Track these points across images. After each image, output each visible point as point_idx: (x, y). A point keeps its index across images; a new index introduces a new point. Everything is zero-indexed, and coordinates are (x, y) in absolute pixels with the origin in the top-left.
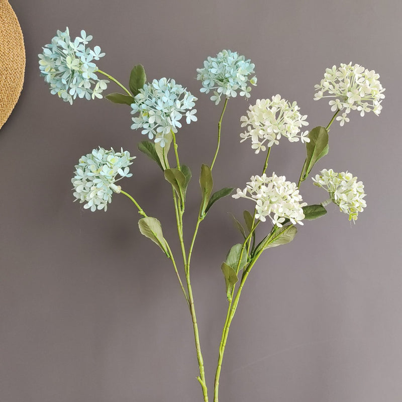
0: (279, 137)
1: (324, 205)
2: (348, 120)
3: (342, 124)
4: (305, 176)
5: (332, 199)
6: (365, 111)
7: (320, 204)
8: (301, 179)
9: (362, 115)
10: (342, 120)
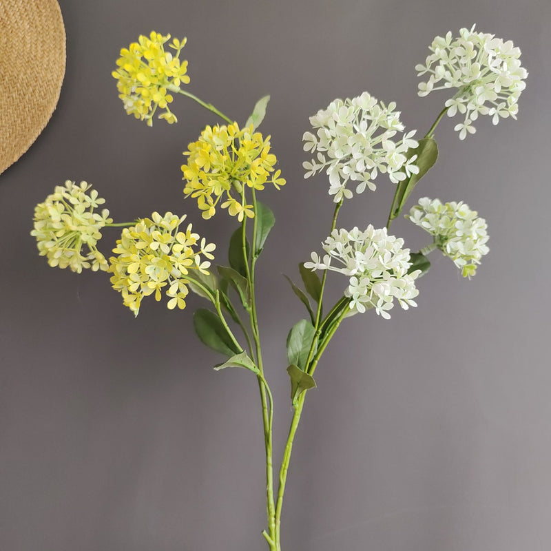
0: (374, 175)
1: (424, 254)
2: (473, 130)
3: (462, 136)
4: (397, 211)
5: (436, 244)
6: (499, 116)
7: (418, 252)
8: (392, 216)
9: (496, 121)
10: (464, 130)
